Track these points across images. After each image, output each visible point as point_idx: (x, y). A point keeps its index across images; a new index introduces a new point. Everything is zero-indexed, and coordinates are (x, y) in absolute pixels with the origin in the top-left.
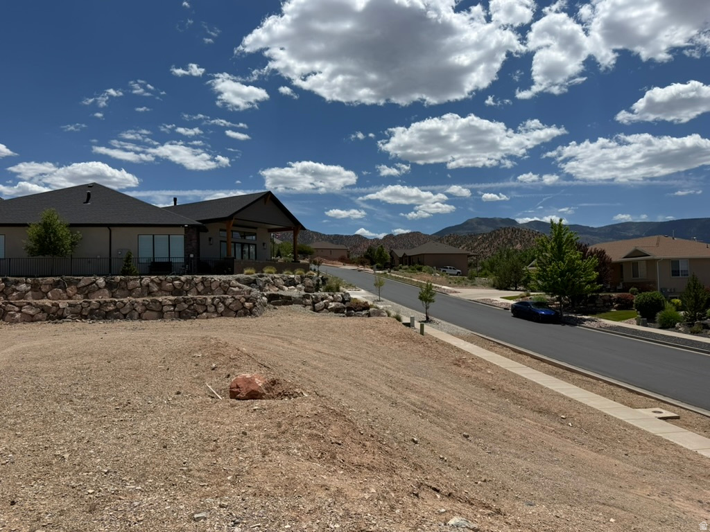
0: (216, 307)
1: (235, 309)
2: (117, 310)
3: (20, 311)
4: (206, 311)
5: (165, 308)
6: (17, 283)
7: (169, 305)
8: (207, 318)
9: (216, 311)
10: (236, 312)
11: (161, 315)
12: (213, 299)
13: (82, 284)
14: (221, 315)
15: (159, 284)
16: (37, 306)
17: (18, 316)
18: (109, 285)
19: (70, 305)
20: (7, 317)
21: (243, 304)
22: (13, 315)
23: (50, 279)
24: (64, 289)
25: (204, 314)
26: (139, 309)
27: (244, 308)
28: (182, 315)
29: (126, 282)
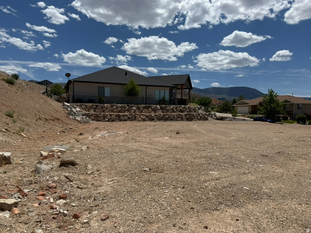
0: (197, 117)
1: (203, 118)
2: (169, 117)
3: (140, 117)
4: (195, 118)
5: (183, 117)
6: (132, 107)
7: (184, 116)
8: (196, 121)
9: (197, 119)
10: (203, 119)
11: (182, 120)
12: (196, 114)
13: (153, 108)
14: (199, 120)
15: (176, 108)
16: (145, 115)
17: (140, 119)
18: (161, 108)
19: (155, 115)
20: (137, 119)
21: (205, 116)
22: (138, 119)
23: (143, 105)
24: (148, 109)
25: (195, 119)
26: (176, 117)
27: (205, 118)
28: (188, 120)
29: (166, 107)
